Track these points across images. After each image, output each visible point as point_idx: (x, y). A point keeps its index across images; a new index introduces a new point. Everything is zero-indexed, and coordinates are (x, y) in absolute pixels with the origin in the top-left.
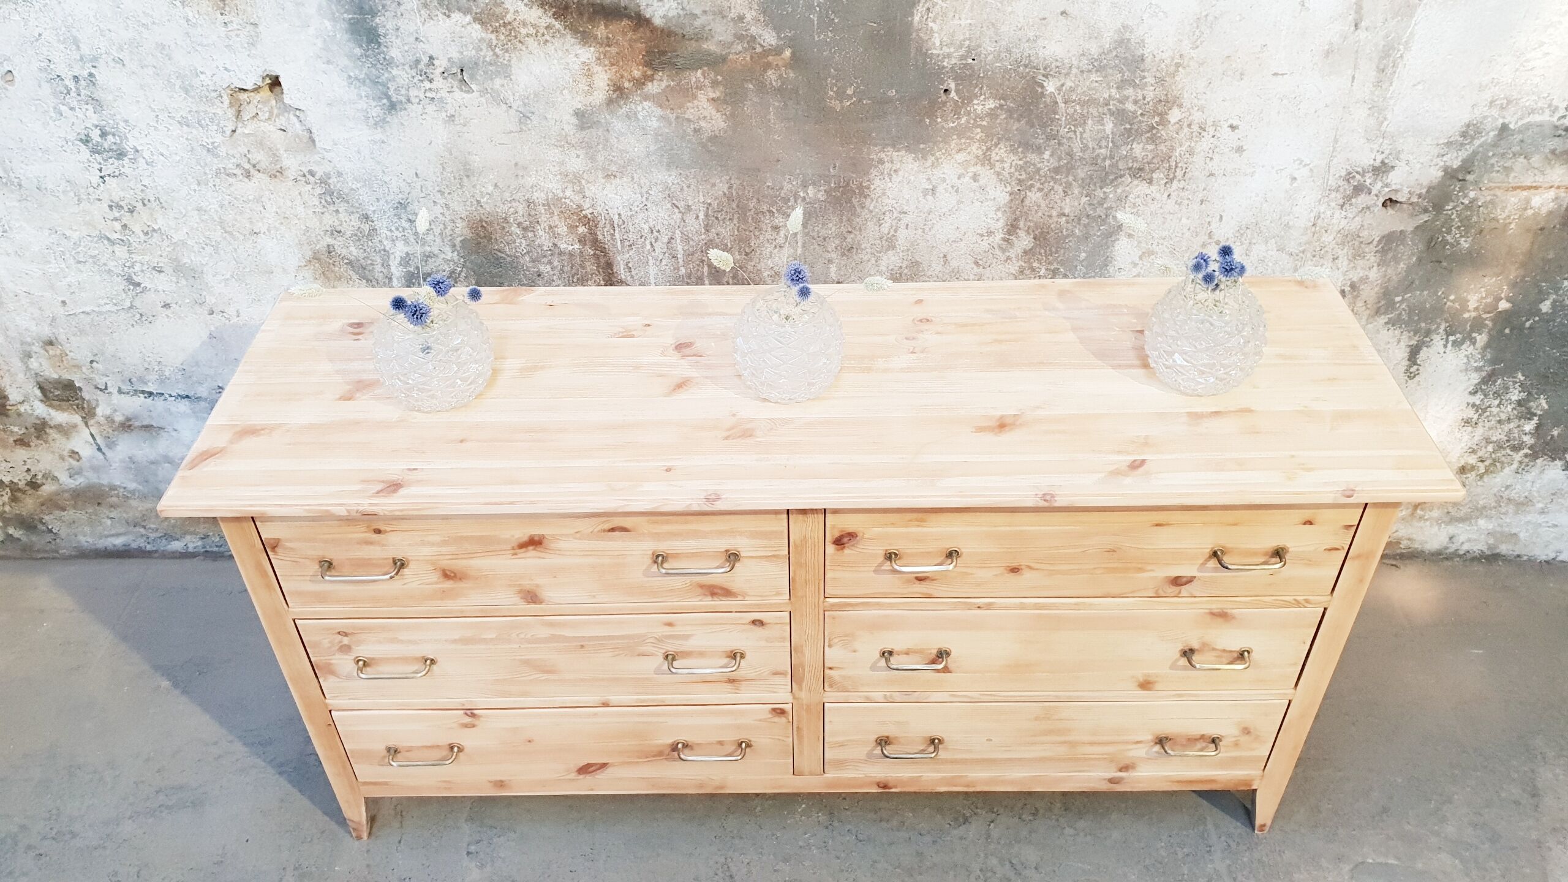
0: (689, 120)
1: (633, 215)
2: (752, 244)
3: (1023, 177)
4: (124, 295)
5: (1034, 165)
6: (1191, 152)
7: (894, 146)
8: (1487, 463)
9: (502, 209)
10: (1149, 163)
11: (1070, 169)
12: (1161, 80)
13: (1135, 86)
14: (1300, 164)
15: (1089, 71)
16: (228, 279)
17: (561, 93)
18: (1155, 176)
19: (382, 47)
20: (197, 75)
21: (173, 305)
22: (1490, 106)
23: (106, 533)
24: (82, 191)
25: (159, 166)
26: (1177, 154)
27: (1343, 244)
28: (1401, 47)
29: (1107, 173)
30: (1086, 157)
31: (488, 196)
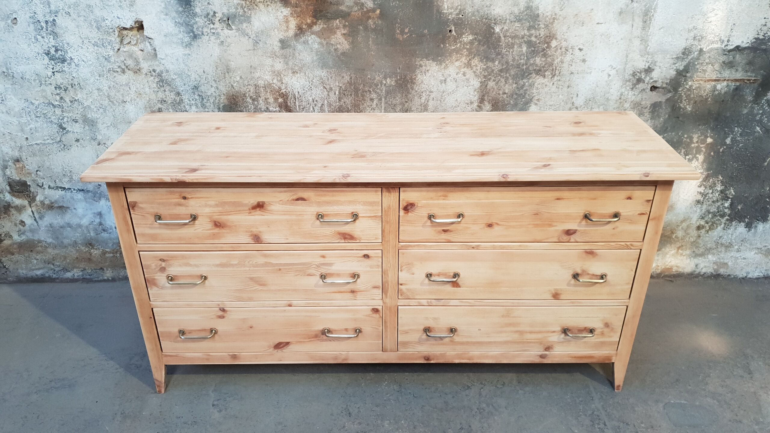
0: (332, 44)
1: (305, 93)
2: (361, 108)
3: (486, 74)
4: (57, 134)
5: (491, 68)
6: (562, 62)
7: (426, 58)
8: (710, 224)
9: (243, 90)
10: (543, 67)
11: (507, 70)
12: (547, 26)
13: (535, 29)
14: (612, 68)
15: (515, 22)
16: (109, 126)
17: (274, 31)
18: (546, 73)
19: (192, 7)
20: (104, 21)
21: (81, 140)
22: (694, 40)
23: (33, 268)
24: (43, 79)
25: (82, 67)
26: (556, 63)
27: (634, 108)
28: (652, 11)
29: (524, 72)
30: (514, 64)
31: (237, 83)
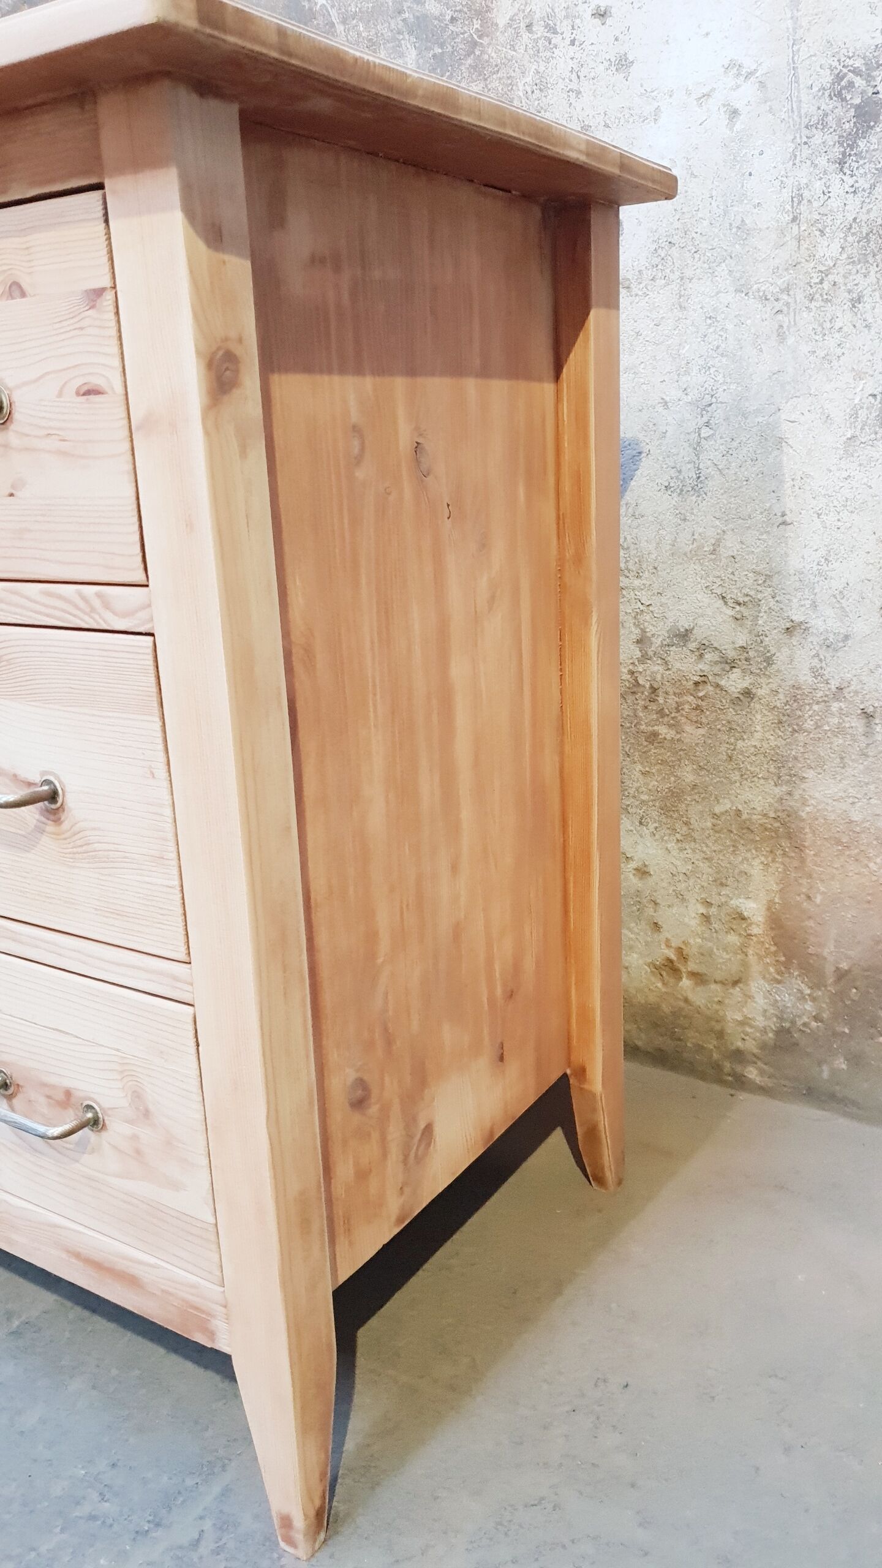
6: (541, 85)
26: (521, 94)
